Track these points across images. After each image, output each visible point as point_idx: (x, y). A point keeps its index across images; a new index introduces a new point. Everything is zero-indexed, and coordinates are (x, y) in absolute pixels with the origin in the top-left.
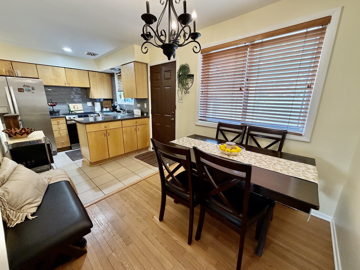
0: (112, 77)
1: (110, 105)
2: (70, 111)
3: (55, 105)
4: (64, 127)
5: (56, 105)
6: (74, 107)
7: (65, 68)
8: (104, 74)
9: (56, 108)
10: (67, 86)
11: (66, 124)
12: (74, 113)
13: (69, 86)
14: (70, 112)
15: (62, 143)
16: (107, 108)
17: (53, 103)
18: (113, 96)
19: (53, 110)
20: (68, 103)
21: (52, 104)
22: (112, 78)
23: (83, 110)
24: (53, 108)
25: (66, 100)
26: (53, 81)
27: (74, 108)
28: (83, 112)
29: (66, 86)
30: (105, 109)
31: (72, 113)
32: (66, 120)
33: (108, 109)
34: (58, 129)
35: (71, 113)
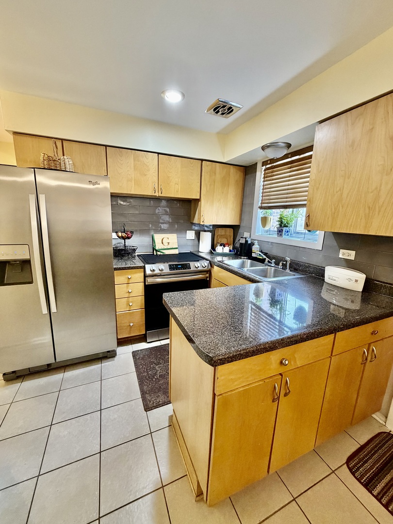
0: (245, 175)
1: (229, 239)
2: (154, 249)
3: (129, 238)
4: (138, 290)
5: (132, 236)
6: (162, 240)
7: (159, 153)
8: (232, 166)
9: (130, 243)
10: (157, 194)
11: (142, 284)
12: (161, 254)
13: (160, 195)
14: (155, 251)
15: (129, 327)
16: (224, 246)
17: (126, 233)
18: (241, 219)
19: (125, 247)
20: (152, 233)
21: (124, 235)
22: (247, 176)
23: (177, 248)
24: (125, 242)
25: (150, 226)
26: (133, 184)
27: (162, 243)
28: (176, 252)
29: (155, 195)
30: (219, 249)
31: (157, 255)
32: (145, 276)
33: (227, 250)
34: (127, 295)
35: (155, 254)
